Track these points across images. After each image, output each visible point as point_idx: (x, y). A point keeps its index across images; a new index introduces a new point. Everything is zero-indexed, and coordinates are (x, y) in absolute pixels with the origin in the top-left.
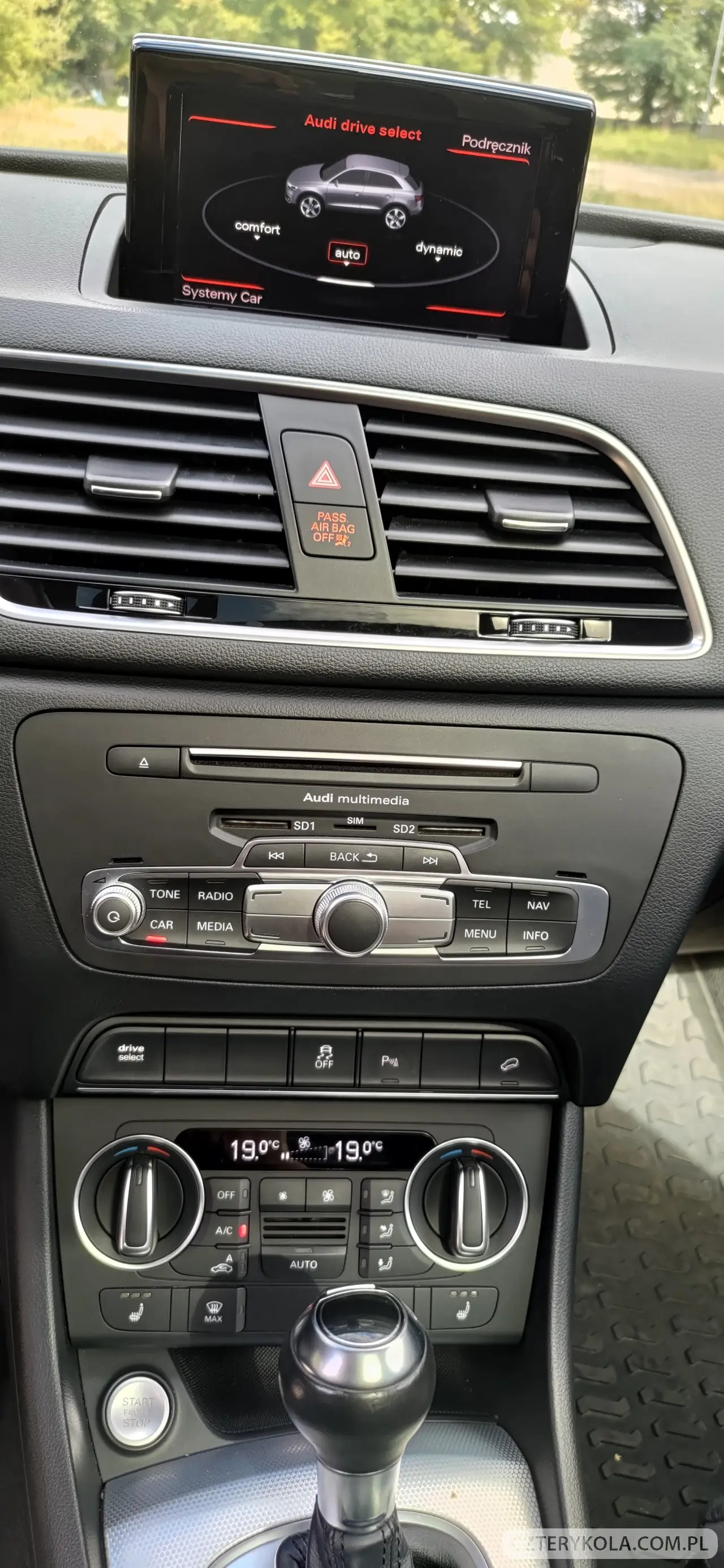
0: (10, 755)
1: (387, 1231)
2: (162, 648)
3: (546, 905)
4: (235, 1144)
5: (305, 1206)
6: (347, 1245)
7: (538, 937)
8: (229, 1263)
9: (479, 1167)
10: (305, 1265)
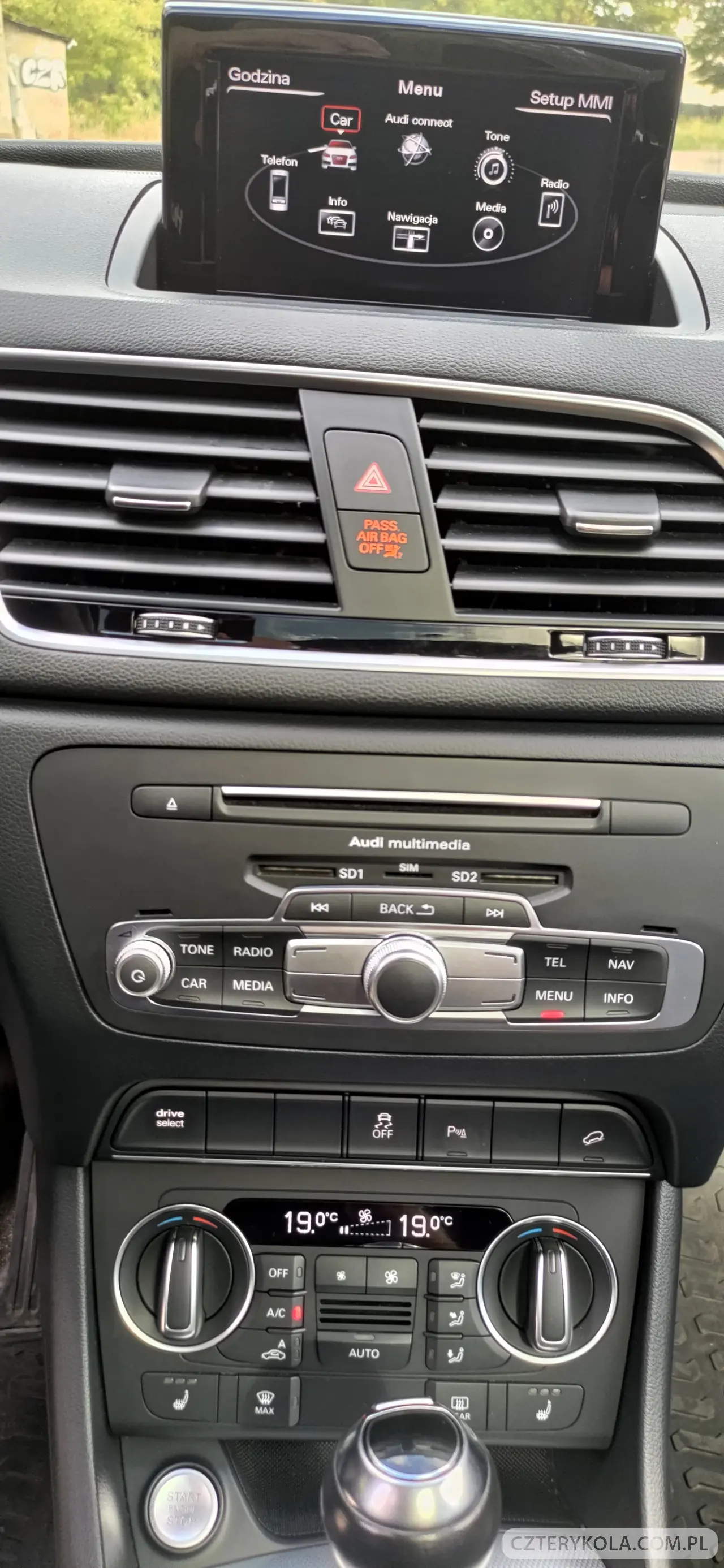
0: (26, 796)
1: (457, 1319)
2: (190, 676)
3: (630, 964)
4: (289, 1215)
5: (366, 1287)
6: (412, 1333)
7: (621, 1000)
8: (282, 1349)
9: (561, 1249)
10: (366, 1353)
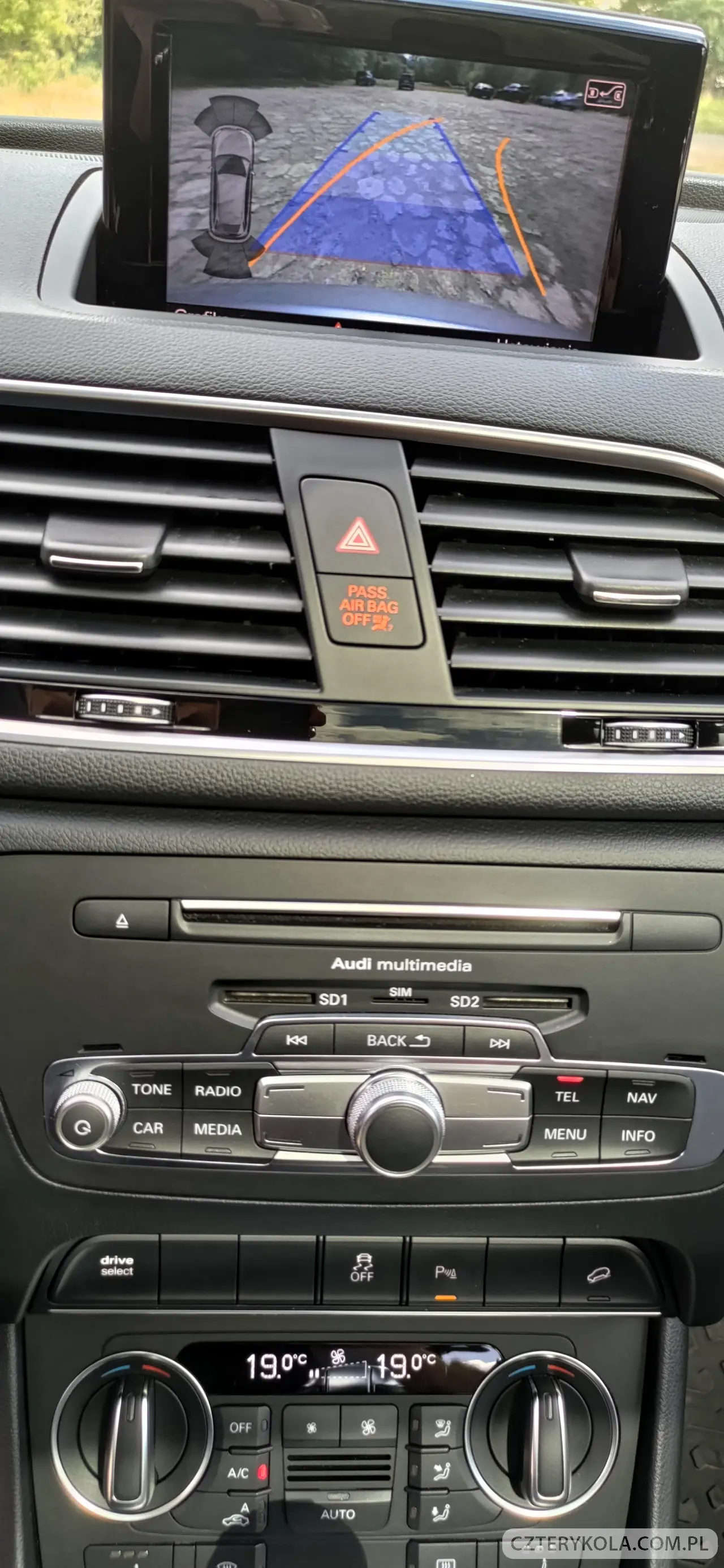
1: (442, 1472)
3: (652, 1097)
4: (252, 1359)
5: (340, 1440)
6: (392, 1489)
7: (640, 1138)
8: (245, 1514)
9: (558, 1390)
10: (340, 1514)
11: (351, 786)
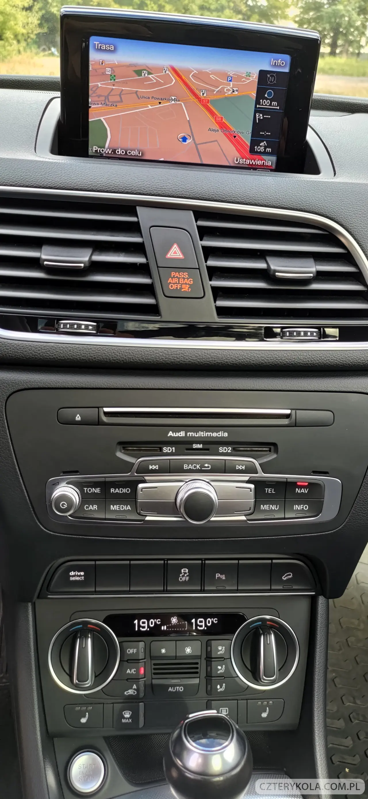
0: (3, 415)
1: (221, 669)
2: (86, 352)
4: (136, 622)
5: (176, 656)
6: (199, 677)
7: (302, 508)
8: (135, 689)
9: (271, 632)
10: (177, 689)
11: (175, 357)
